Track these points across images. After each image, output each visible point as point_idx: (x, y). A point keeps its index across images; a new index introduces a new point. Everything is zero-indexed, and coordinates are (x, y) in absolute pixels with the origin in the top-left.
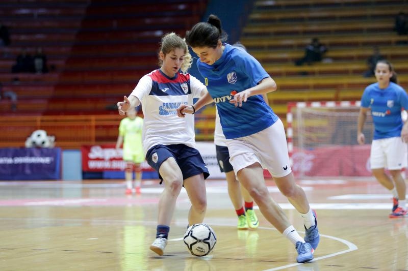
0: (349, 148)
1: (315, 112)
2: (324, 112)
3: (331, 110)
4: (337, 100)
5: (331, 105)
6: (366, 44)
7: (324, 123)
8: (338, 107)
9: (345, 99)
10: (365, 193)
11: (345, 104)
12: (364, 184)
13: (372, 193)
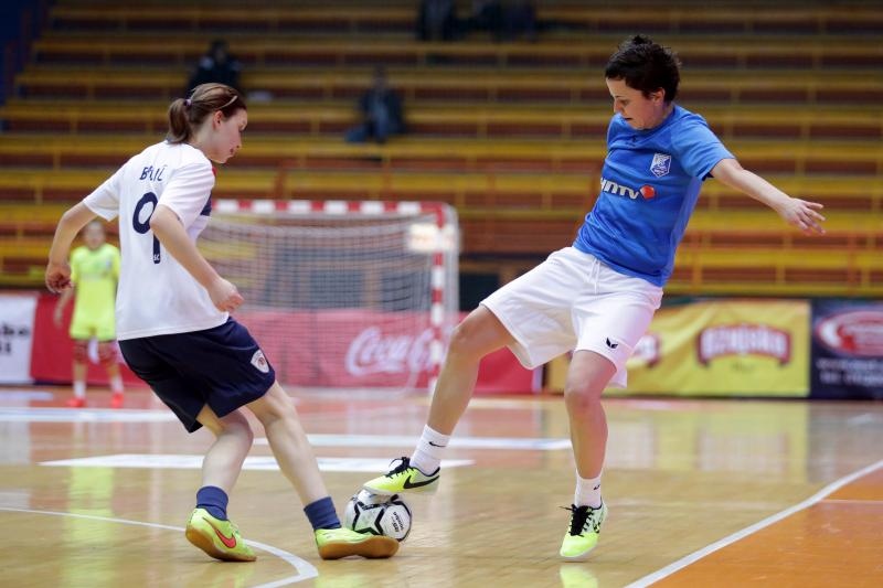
0: (305, 315)
1: (225, 225)
2: (246, 227)
3: (264, 221)
4: (279, 196)
5: (264, 208)
6: (355, 61)
7: (245, 252)
8: (281, 214)
9: (299, 195)
10: (341, 431)
11: (300, 208)
12: (339, 407)
13: (359, 432)
